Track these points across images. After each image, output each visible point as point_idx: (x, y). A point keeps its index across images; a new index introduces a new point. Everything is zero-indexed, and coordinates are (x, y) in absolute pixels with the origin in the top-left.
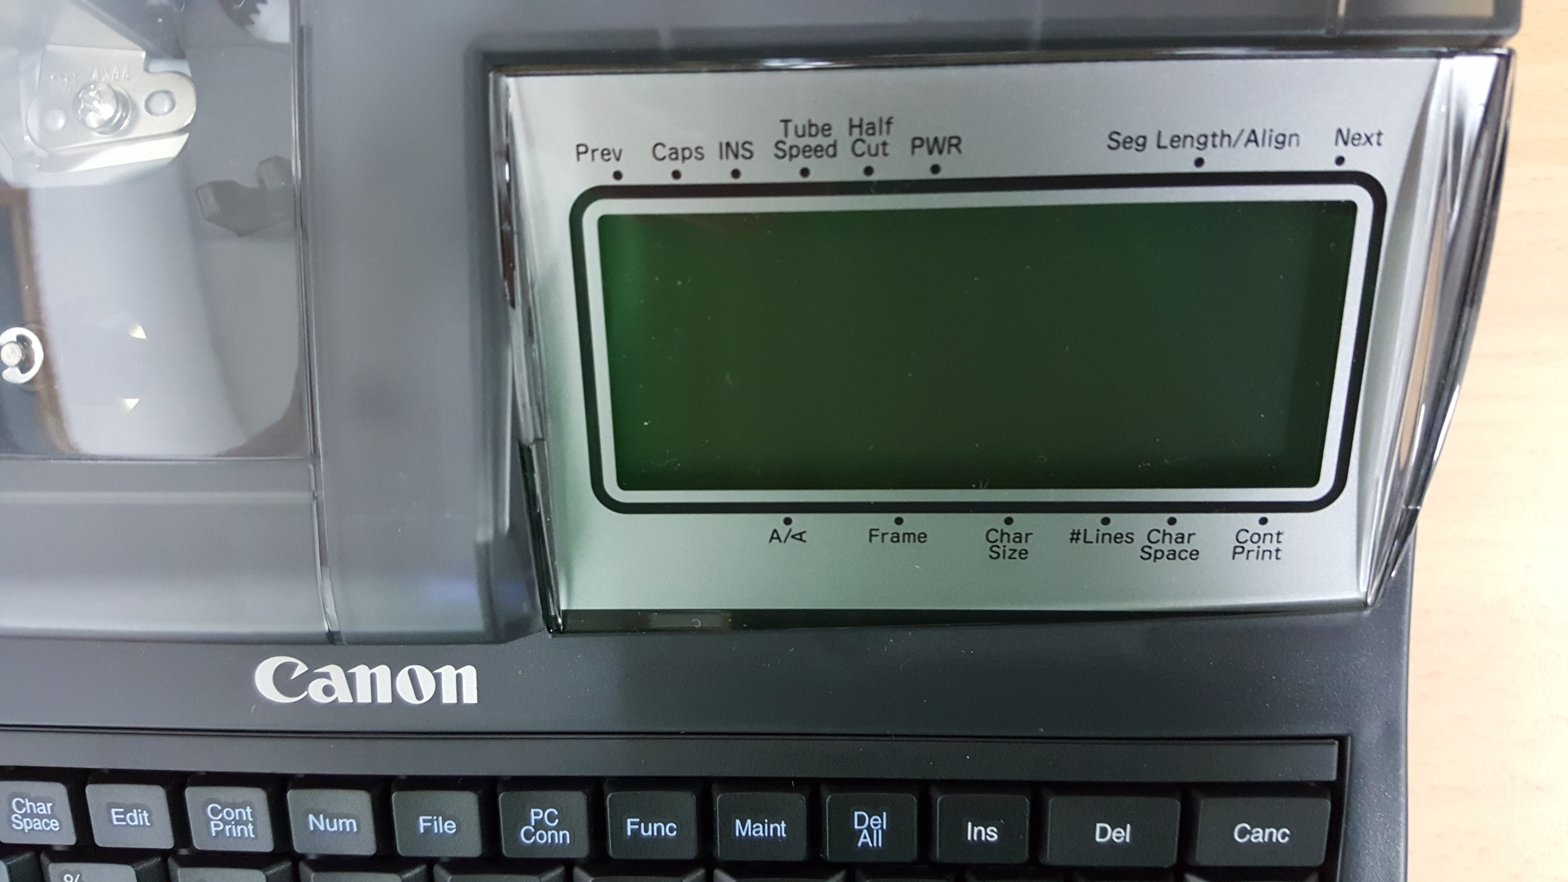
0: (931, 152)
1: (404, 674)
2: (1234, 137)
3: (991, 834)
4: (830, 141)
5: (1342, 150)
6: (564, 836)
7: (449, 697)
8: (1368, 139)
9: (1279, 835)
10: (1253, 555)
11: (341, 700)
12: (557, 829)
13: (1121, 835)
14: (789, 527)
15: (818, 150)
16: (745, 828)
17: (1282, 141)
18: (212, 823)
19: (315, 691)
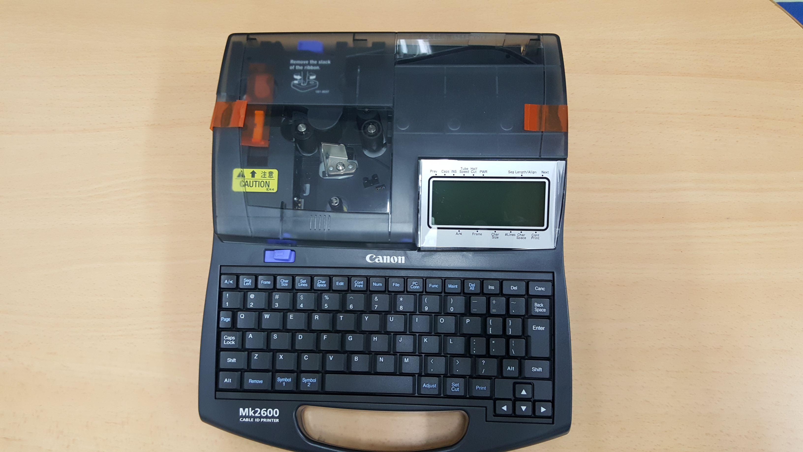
0: (483, 172)
1: (392, 258)
2: (527, 172)
3: (493, 288)
4: (468, 170)
5: (543, 174)
6: (418, 287)
7: (400, 262)
8: (547, 172)
9: (543, 289)
10: (535, 238)
11: (381, 262)
12: (417, 286)
13: (515, 288)
14: (459, 232)
15: (466, 172)
16: (450, 286)
17: (534, 173)
18: (355, 284)
19: (376, 261)
